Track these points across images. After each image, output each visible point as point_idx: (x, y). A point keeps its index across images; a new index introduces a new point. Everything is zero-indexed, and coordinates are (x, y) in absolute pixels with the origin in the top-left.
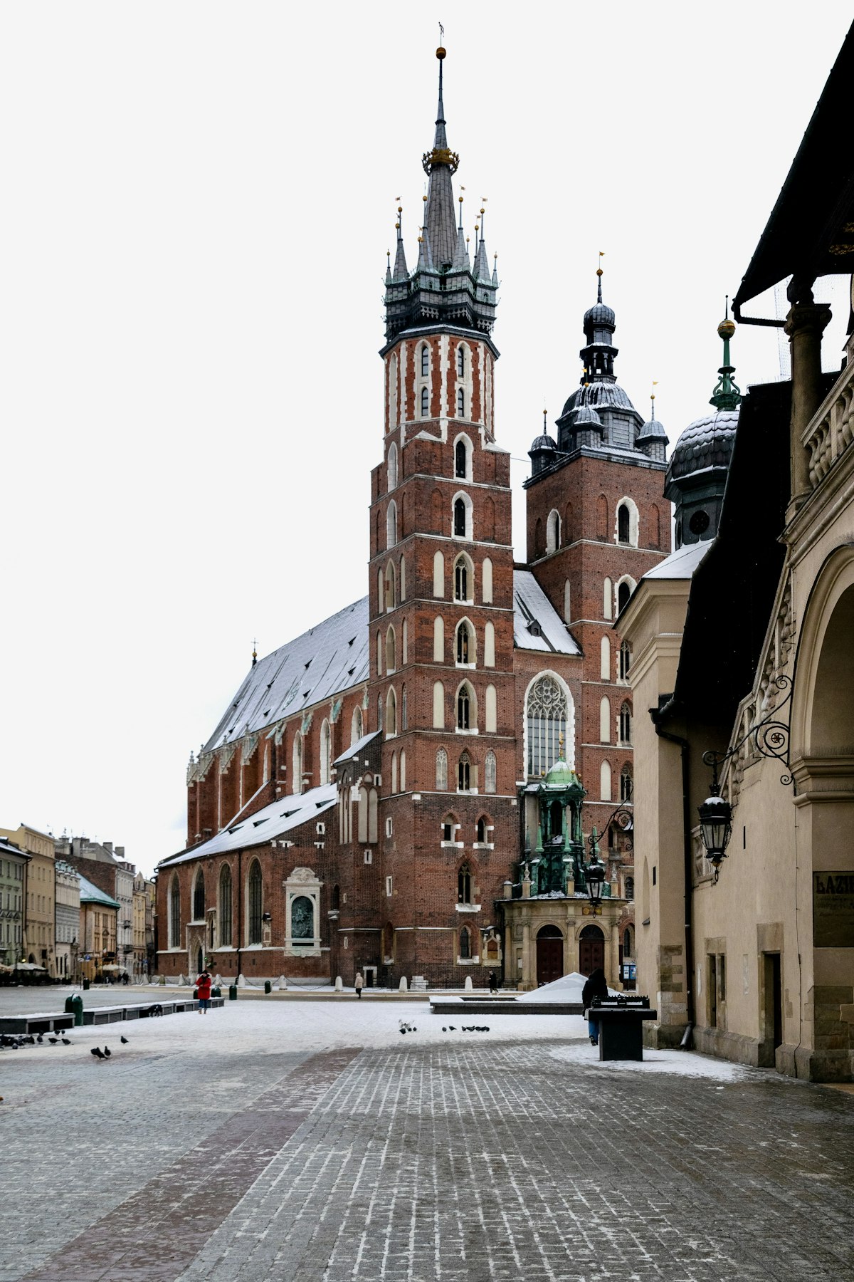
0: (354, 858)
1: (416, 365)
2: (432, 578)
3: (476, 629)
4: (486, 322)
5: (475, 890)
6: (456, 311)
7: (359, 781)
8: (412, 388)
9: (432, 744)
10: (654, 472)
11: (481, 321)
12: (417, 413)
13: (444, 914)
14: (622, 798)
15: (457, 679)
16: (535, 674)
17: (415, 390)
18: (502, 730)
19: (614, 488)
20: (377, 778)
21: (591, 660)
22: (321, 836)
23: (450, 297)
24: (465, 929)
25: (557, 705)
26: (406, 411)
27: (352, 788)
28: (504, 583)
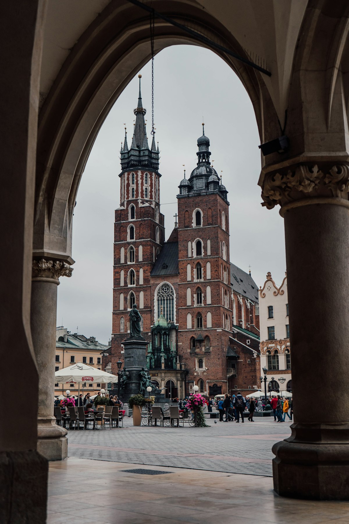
3: (136, 272)
9: (118, 316)
10: (209, 195)
14: (198, 327)
15: (128, 291)
16: (158, 284)
18: (145, 307)
19: (191, 207)
21: (182, 274)
25: (169, 294)
28: (146, 253)
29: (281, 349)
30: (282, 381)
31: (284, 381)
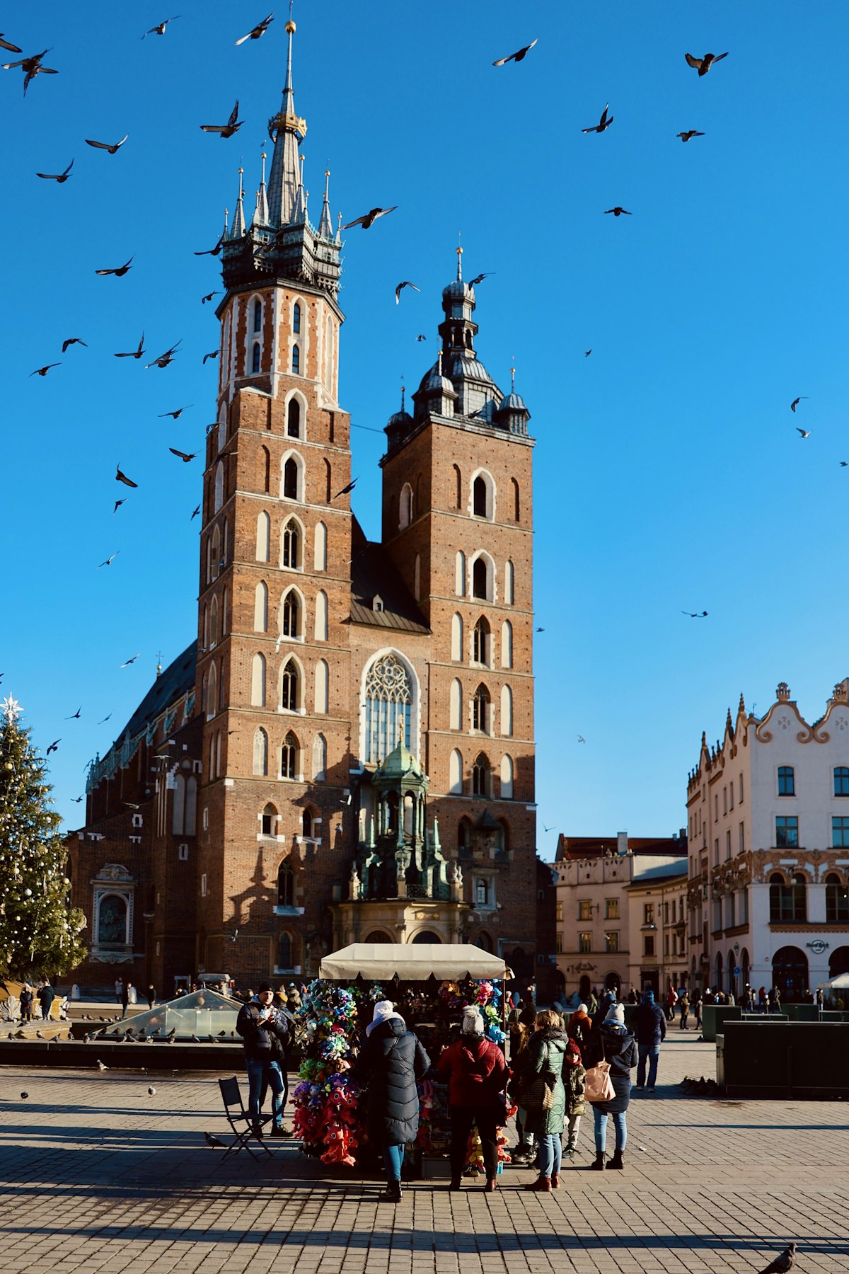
0: (167, 852)
1: (248, 319)
2: (255, 539)
3: (307, 599)
4: (327, 281)
5: (299, 891)
6: (292, 265)
7: (175, 767)
8: (243, 343)
9: (249, 723)
10: (513, 444)
11: (322, 280)
12: (247, 368)
13: (258, 917)
14: (475, 791)
15: (281, 653)
16: (374, 651)
17: (246, 345)
18: (332, 711)
19: (468, 458)
20: (197, 765)
21: (440, 639)
22: (137, 829)
23: (286, 252)
24: (286, 934)
25: (401, 687)
26: (236, 367)
27: (168, 774)
28: (339, 551)
29: (817, 875)
30: (818, 948)
31: (823, 948)
